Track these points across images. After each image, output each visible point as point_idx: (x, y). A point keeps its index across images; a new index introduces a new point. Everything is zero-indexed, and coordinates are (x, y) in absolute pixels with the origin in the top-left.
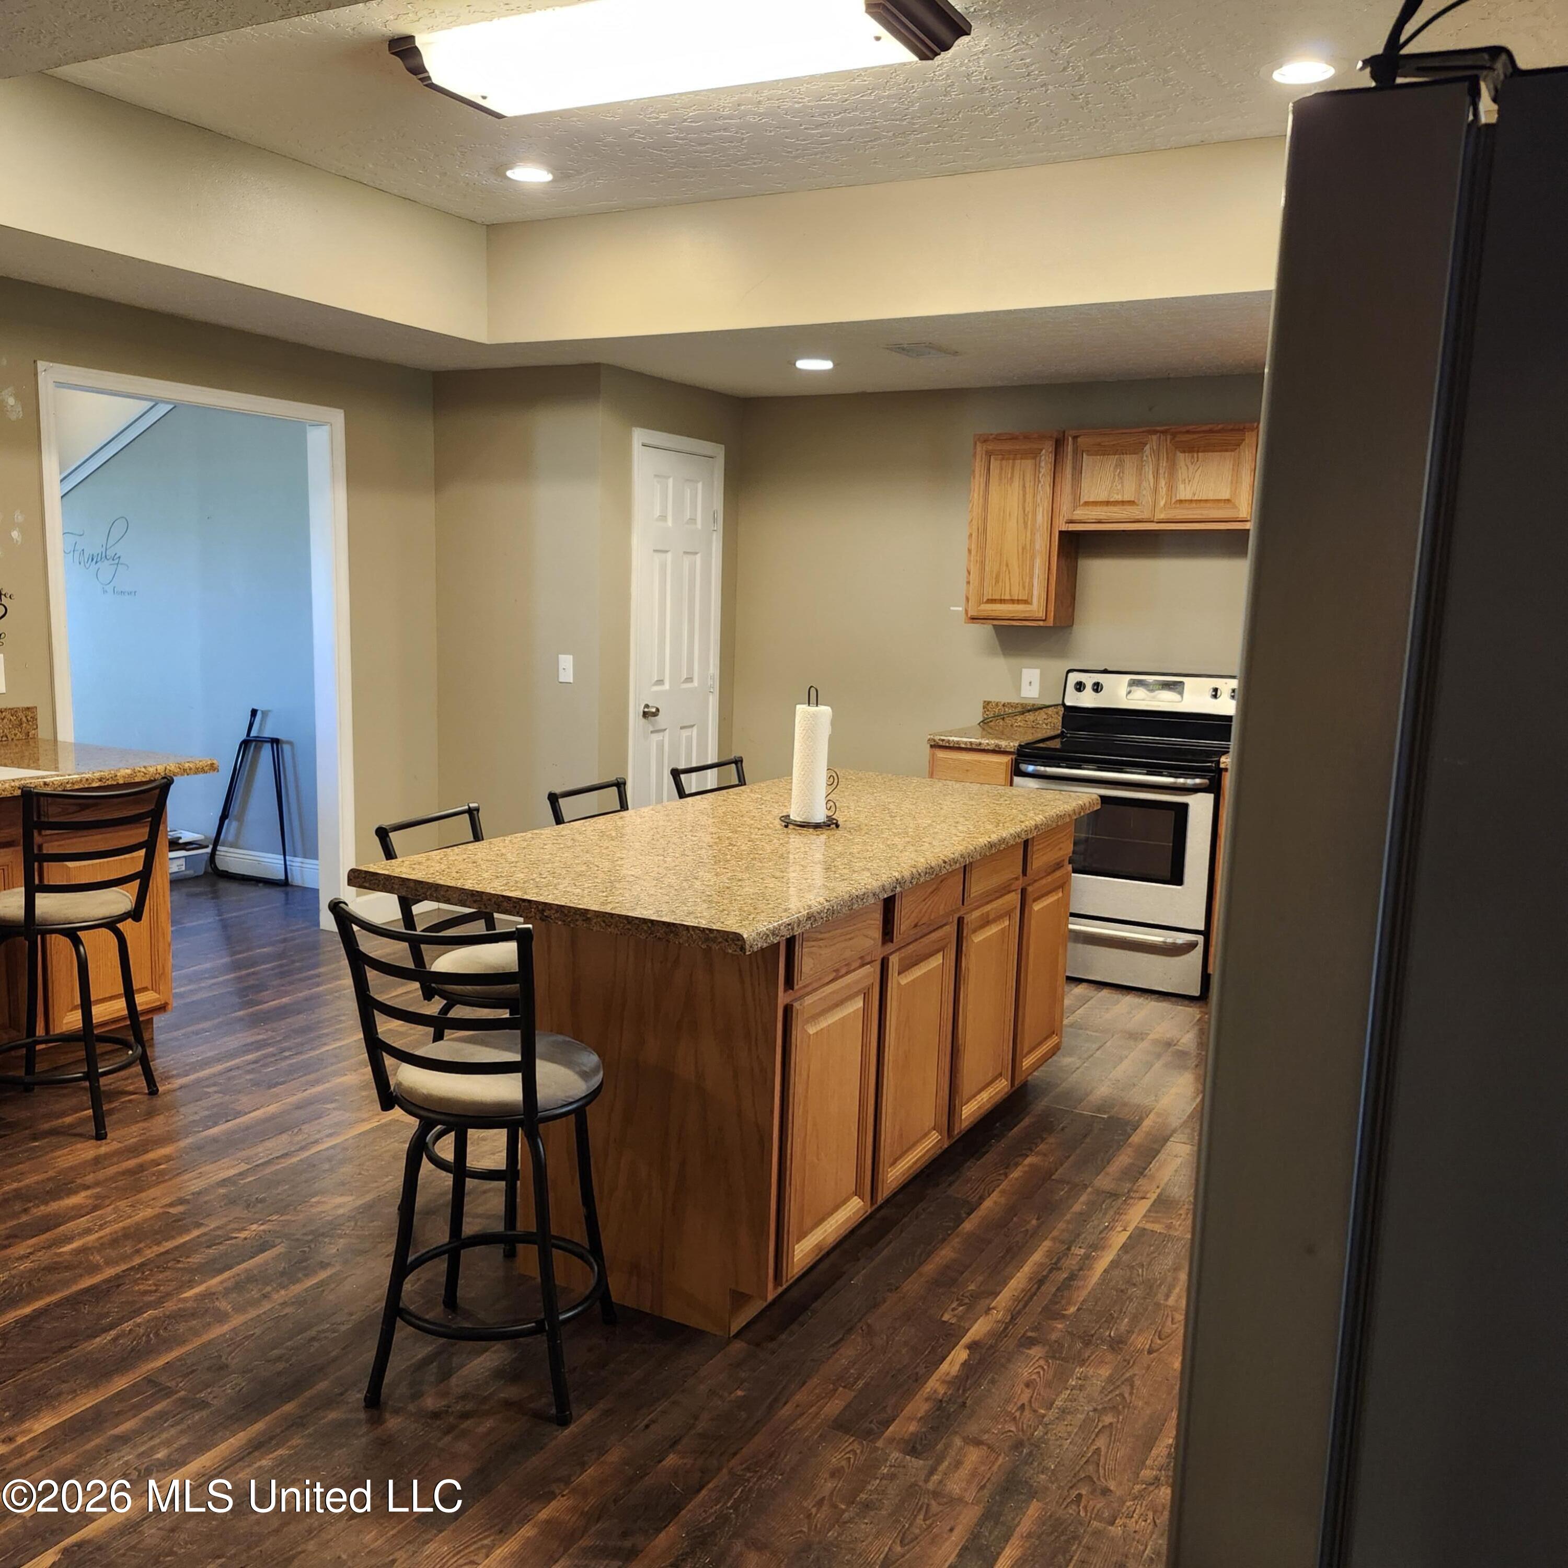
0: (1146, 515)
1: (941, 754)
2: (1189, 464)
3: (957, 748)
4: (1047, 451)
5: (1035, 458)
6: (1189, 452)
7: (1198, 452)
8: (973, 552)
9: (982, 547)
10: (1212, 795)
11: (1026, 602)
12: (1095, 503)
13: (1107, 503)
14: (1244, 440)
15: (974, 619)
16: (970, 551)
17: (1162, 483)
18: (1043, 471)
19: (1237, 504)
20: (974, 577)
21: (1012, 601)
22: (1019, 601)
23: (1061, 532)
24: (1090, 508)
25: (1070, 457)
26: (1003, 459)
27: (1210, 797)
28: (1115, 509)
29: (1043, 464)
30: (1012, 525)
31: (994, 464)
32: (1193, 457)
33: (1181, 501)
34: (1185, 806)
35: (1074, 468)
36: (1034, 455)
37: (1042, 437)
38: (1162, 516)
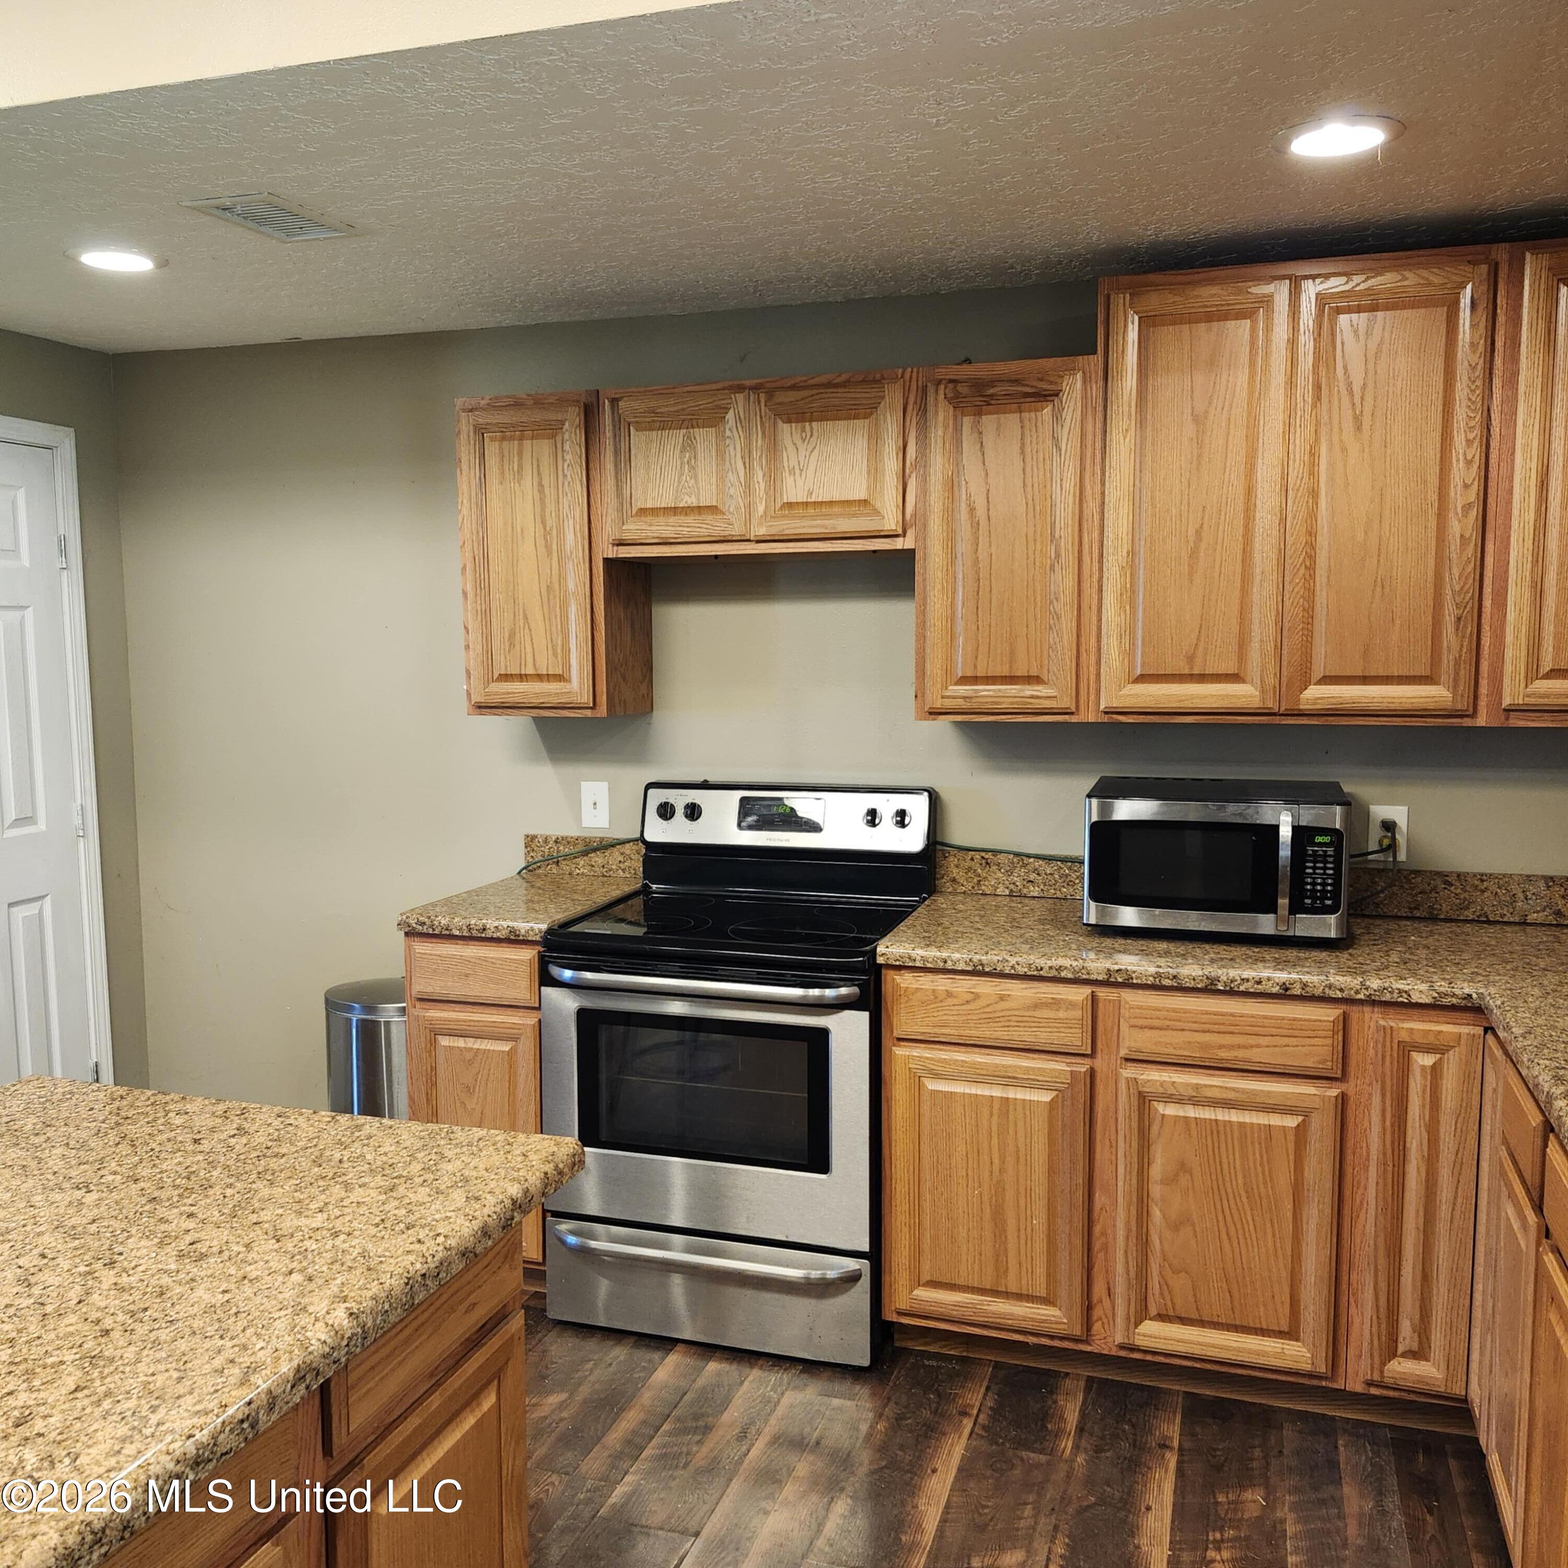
0: (737, 530)
1: (422, 948)
2: (799, 442)
3: (447, 936)
4: (571, 425)
5: (553, 436)
6: (797, 422)
7: (811, 421)
8: (470, 595)
9: (483, 587)
10: (865, 1016)
11: (560, 678)
12: (655, 511)
13: (674, 511)
14: (883, 397)
15: (482, 708)
16: (465, 594)
17: (759, 475)
18: (568, 457)
19: (878, 505)
20: (475, 638)
21: (539, 677)
22: (549, 678)
23: (607, 561)
24: (649, 519)
25: (609, 434)
26: (503, 439)
27: (863, 1017)
28: (689, 520)
29: (567, 447)
30: (527, 549)
31: (492, 449)
32: (803, 430)
33: (790, 505)
34: (823, 1034)
35: (617, 452)
36: (552, 430)
37: (562, 402)
38: (762, 531)
